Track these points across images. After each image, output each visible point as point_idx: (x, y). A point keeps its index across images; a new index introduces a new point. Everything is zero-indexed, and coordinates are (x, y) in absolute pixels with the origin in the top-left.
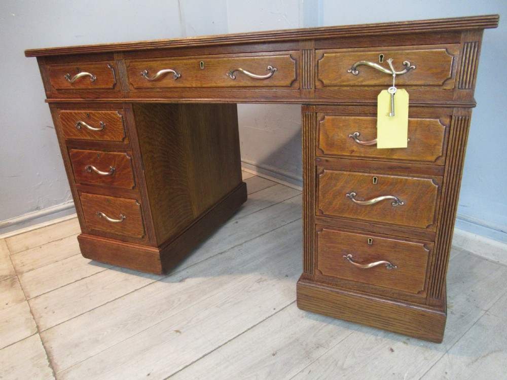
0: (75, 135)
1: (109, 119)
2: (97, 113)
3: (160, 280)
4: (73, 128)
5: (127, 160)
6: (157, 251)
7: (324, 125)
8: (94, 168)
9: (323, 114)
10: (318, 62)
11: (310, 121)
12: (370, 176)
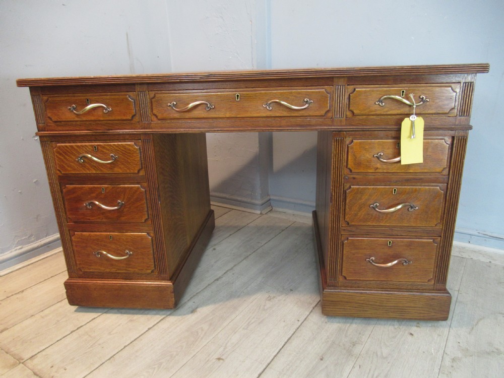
0: (74, 170)
1: (123, 150)
2: (108, 145)
3: (170, 315)
4: (72, 162)
5: (142, 192)
6: (170, 283)
7: (352, 148)
8: (97, 203)
9: (351, 139)
10: (350, 95)
11: (340, 145)
12: (390, 188)
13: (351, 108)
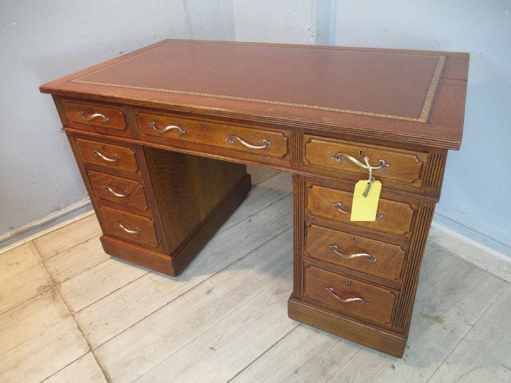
0: (93, 161)
1: (123, 153)
2: (112, 147)
4: (90, 155)
5: (140, 188)
7: (311, 192)
8: (111, 190)
9: (310, 184)
11: (299, 187)
12: (349, 236)
13: (307, 157)
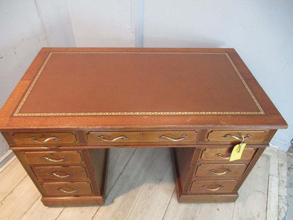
0: (40, 163)
1: (70, 155)
2: (59, 153)
6: (101, 198)
7: (205, 152)
8: (55, 174)
9: (205, 148)
10: (208, 133)
12: (221, 165)
13: (208, 138)
